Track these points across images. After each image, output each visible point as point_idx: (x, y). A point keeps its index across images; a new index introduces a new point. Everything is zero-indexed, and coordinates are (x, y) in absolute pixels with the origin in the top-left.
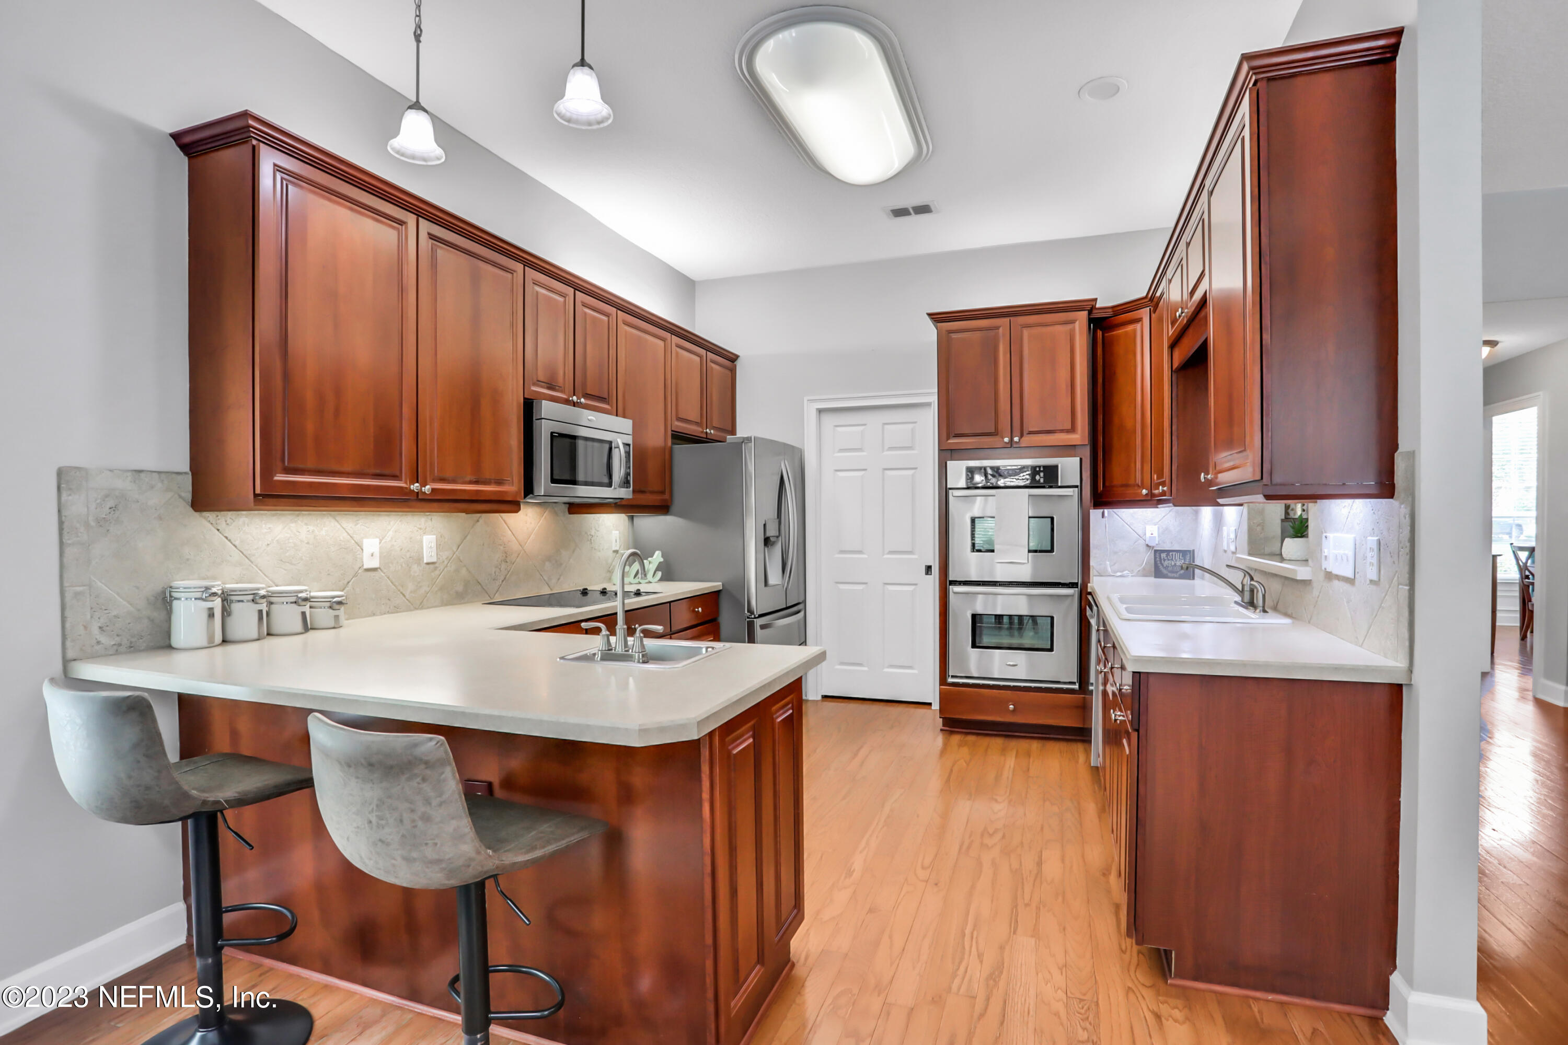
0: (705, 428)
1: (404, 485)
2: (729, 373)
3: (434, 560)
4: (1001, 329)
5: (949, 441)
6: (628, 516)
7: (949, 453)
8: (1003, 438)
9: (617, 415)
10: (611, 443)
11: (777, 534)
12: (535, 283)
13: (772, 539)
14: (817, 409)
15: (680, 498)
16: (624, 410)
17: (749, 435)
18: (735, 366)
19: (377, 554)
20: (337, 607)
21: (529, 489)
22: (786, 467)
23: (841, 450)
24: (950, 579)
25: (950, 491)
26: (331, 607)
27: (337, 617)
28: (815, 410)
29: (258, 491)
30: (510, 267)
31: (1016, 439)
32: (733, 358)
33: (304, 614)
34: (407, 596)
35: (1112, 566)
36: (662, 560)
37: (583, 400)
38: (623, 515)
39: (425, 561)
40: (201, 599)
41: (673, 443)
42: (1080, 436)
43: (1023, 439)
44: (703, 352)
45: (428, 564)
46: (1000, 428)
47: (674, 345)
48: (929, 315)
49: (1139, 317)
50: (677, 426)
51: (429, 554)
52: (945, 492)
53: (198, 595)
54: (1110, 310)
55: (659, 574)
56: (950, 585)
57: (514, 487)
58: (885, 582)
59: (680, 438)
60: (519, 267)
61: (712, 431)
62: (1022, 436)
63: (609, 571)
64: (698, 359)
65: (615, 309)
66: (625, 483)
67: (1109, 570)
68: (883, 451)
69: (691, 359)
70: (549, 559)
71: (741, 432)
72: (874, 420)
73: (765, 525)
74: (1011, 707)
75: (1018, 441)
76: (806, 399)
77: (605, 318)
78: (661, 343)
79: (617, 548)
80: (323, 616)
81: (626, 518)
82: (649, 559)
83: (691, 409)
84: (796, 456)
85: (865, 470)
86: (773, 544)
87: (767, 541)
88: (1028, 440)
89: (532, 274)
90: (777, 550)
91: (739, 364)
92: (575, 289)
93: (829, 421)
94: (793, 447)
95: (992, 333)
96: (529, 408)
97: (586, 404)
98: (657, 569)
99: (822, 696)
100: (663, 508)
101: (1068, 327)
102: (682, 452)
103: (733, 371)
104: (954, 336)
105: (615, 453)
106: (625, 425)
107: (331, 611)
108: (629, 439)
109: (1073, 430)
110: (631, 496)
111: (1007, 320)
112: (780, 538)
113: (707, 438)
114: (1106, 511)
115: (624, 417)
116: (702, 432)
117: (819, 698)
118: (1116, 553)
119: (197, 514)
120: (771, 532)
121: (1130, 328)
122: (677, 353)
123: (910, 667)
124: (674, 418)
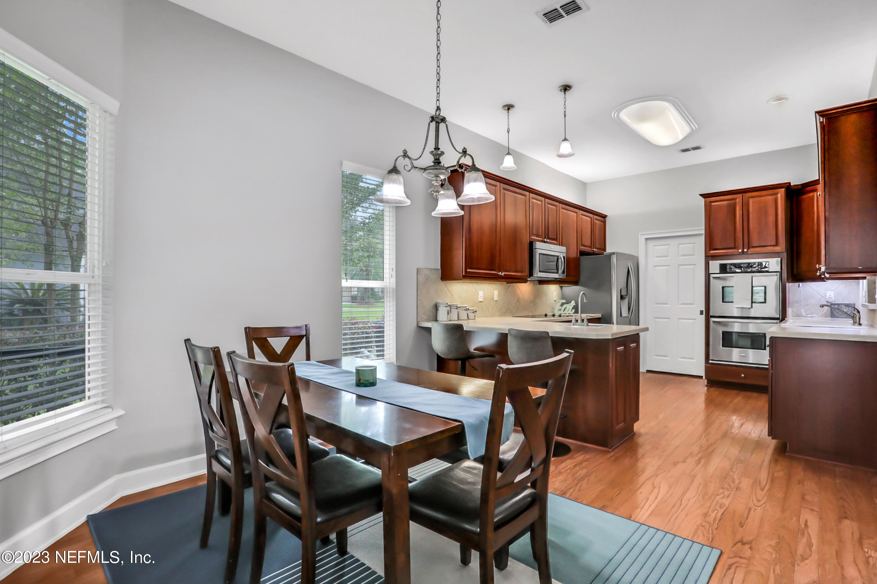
0: (593, 248)
1: (496, 273)
2: (603, 223)
3: (497, 300)
4: (738, 199)
5: (710, 252)
6: (560, 286)
7: (710, 258)
8: (738, 250)
9: (559, 245)
10: (558, 256)
11: (626, 294)
12: (533, 198)
13: (624, 296)
14: (645, 238)
15: (582, 279)
16: (562, 243)
17: (614, 252)
18: (606, 220)
19: (482, 297)
20: (475, 312)
21: (531, 274)
22: (630, 265)
23: (657, 257)
24: (711, 315)
25: (711, 275)
26: (473, 313)
27: (475, 316)
28: (644, 239)
29: (464, 274)
30: (525, 194)
31: (745, 250)
32: (604, 217)
33: (467, 313)
34: (490, 311)
35: (806, 311)
36: (575, 304)
37: (548, 240)
38: (558, 285)
39: (495, 300)
40: (446, 307)
41: (580, 256)
42: (782, 247)
43: (749, 250)
44: (591, 215)
45: (496, 301)
46: (737, 245)
47: (580, 214)
48: (701, 195)
49: (815, 189)
50: (582, 248)
51: (496, 298)
52: (708, 275)
53: (445, 305)
54: (800, 186)
55: (574, 310)
56: (710, 318)
57: (527, 273)
58: (680, 318)
59: (583, 253)
60: (527, 193)
61: (596, 250)
62: (748, 249)
63: (553, 309)
64: (589, 219)
65: (558, 203)
66: (563, 272)
67: (804, 313)
68: (678, 256)
69: (586, 219)
70: (532, 302)
71: (609, 250)
72: (674, 243)
73: (621, 290)
74: (743, 375)
75: (746, 251)
76: (640, 234)
77: (555, 207)
78: (575, 214)
79: (556, 299)
80: (471, 315)
81: (559, 287)
82: (570, 304)
83: (587, 241)
84: (635, 260)
85: (669, 266)
86: (624, 298)
87: (622, 298)
88: (751, 250)
89: (532, 195)
90: (626, 301)
91: (607, 219)
92: (545, 198)
93: (651, 244)
94: (633, 256)
95: (733, 202)
96: (531, 245)
97: (549, 242)
98: (573, 308)
99: (647, 370)
100: (576, 283)
101: (774, 197)
102: (584, 258)
103: (604, 222)
104: (713, 204)
105: (560, 261)
106: (563, 249)
107: (473, 314)
108: (565, 255)
109: (777, 244)
110: (565, 277)
111: (741, 195)
112: (627, 296)
113: (593, 253)
114: (801, 284)
115: (562, 246)
116: (592, 250)
117: (645, 371)
118: (807, 305)
119: (441, 281)
120: (624, 293)
121: (811, 194)
122: (581, 217)
123: (692, 359)
124: (580, 245)
